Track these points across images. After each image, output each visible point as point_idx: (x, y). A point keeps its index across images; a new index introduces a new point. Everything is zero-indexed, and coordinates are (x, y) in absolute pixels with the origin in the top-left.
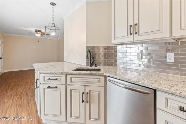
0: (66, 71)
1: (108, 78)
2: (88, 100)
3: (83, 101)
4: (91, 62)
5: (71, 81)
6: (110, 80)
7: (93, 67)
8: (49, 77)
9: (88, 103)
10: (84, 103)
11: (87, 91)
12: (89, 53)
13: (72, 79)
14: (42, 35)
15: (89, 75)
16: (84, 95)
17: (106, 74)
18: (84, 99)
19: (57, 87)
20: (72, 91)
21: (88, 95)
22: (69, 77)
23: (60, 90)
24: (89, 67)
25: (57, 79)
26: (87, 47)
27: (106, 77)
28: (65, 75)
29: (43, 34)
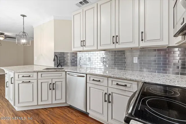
0: (37, 70)
1: (67, 72)
2: (54, 88)
3: (50, 89)
4: (57, 64)
5: (41, 77)
6: (68, 74)
7: (60, 67)
8: (23, 75)
9: (54, 90)
10: (51, 90)
11: (54, 82)
12: (56, 57)
13: (42, 75)
14: (5, 38)
15: (55, 71)
16: (51, 85)
17: (66, 70)
18: (51, 88)
19: (30, 82)
20: (42, 83)
21: (54, 85)
22: (39, 74)
23: (33, 84)
24: (56, 67)
25: (30, 76)
26: (55, 53)
27: (66, 72)
28: (36, 73)
29: (7, 37)
